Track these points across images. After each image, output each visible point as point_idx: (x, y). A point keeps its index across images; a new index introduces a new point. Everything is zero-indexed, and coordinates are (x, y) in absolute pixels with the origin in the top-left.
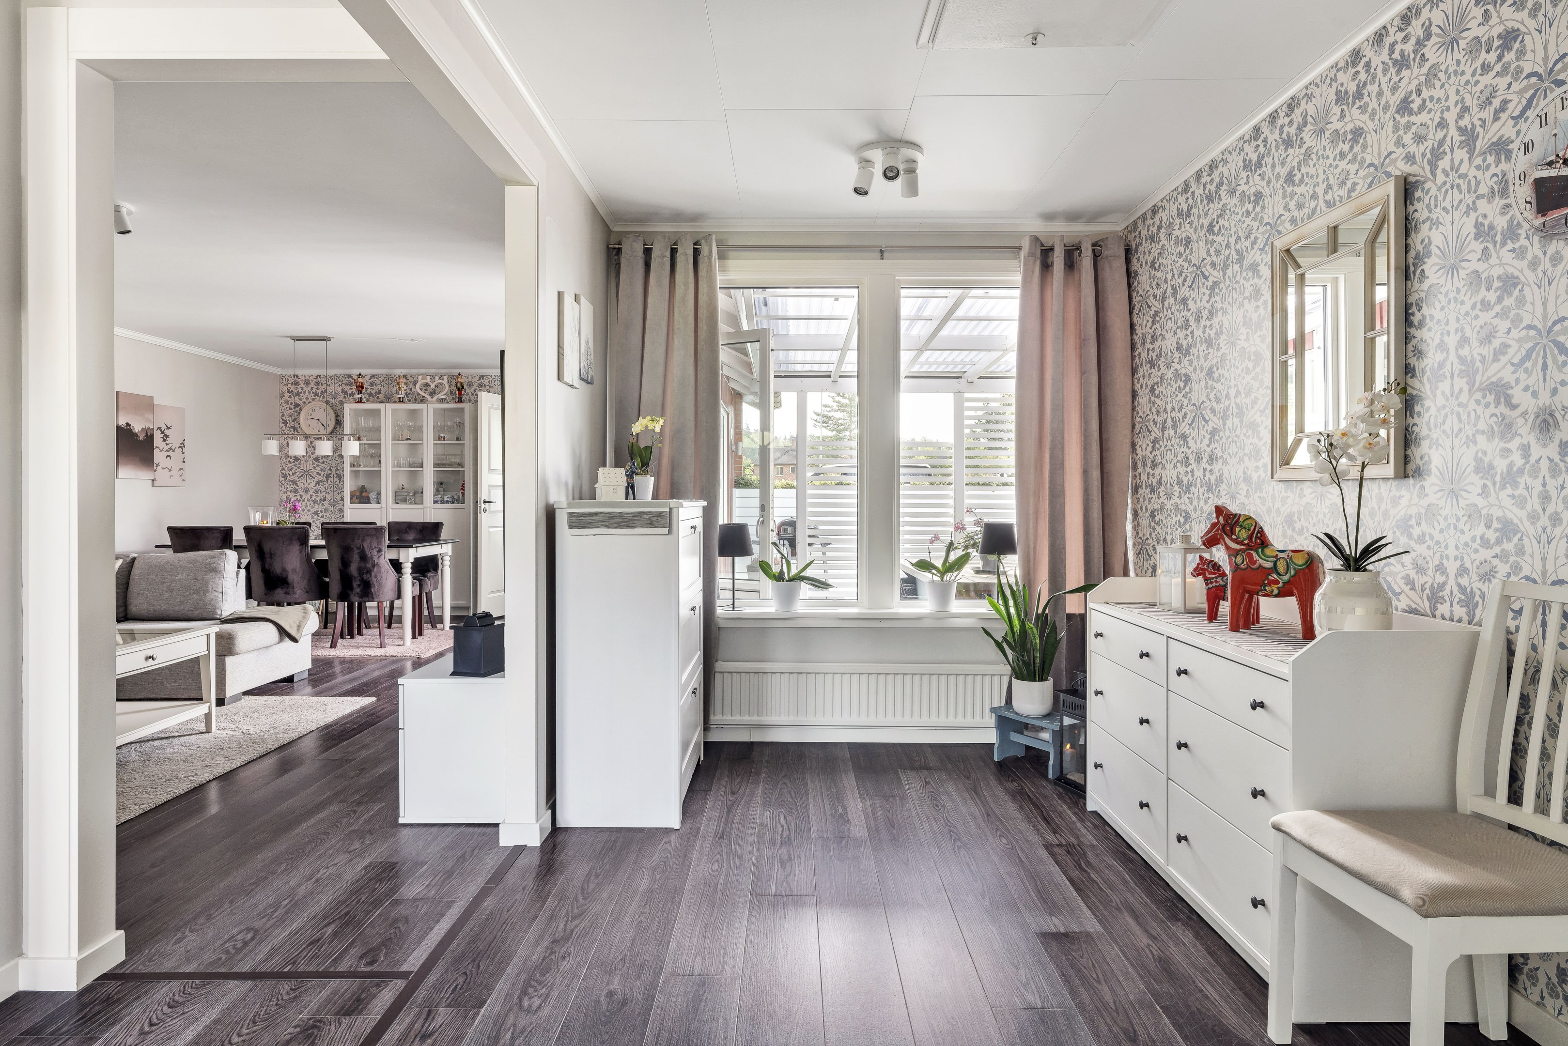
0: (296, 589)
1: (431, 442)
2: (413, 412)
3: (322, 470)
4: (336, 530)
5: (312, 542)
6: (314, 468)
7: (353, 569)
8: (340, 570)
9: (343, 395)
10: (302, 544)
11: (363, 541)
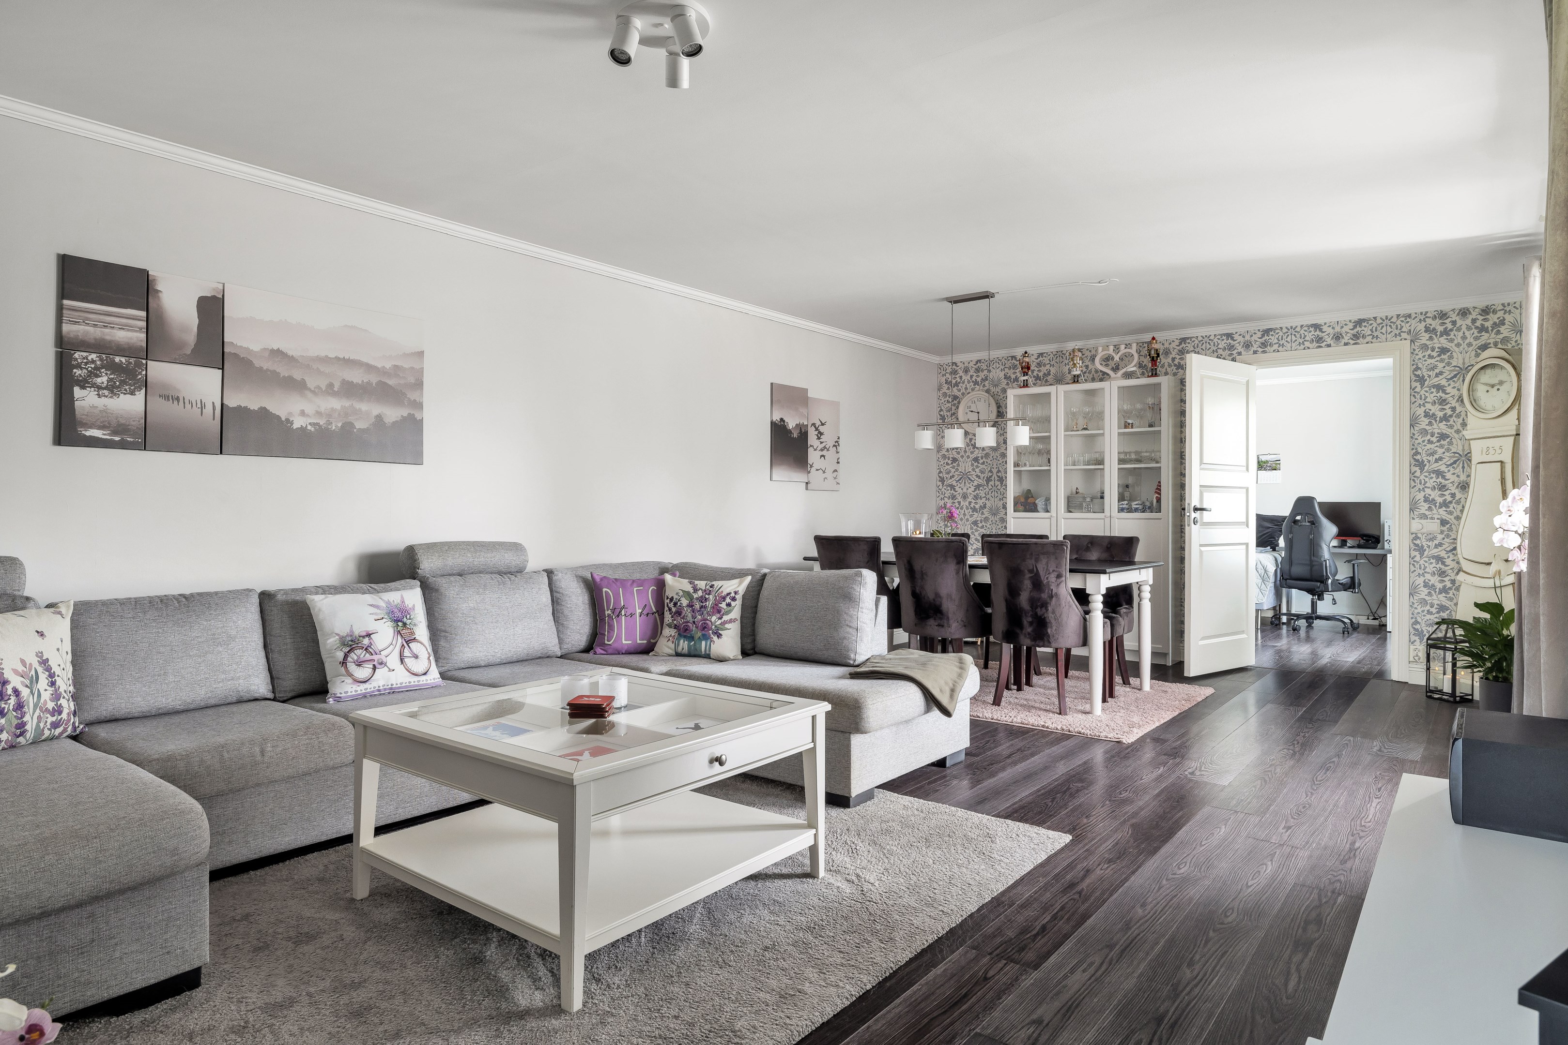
0: (951, 622)
1: (1115, 431)
2: (1091, 393)
3: (982, 472)
4: (1001, 545)
5: (971, 560)
6: (973, 470)
7: (1024, 599)
8: (1006, 600)
9: (1006, 381)
10: (958, 563)
11: (1037, 560)
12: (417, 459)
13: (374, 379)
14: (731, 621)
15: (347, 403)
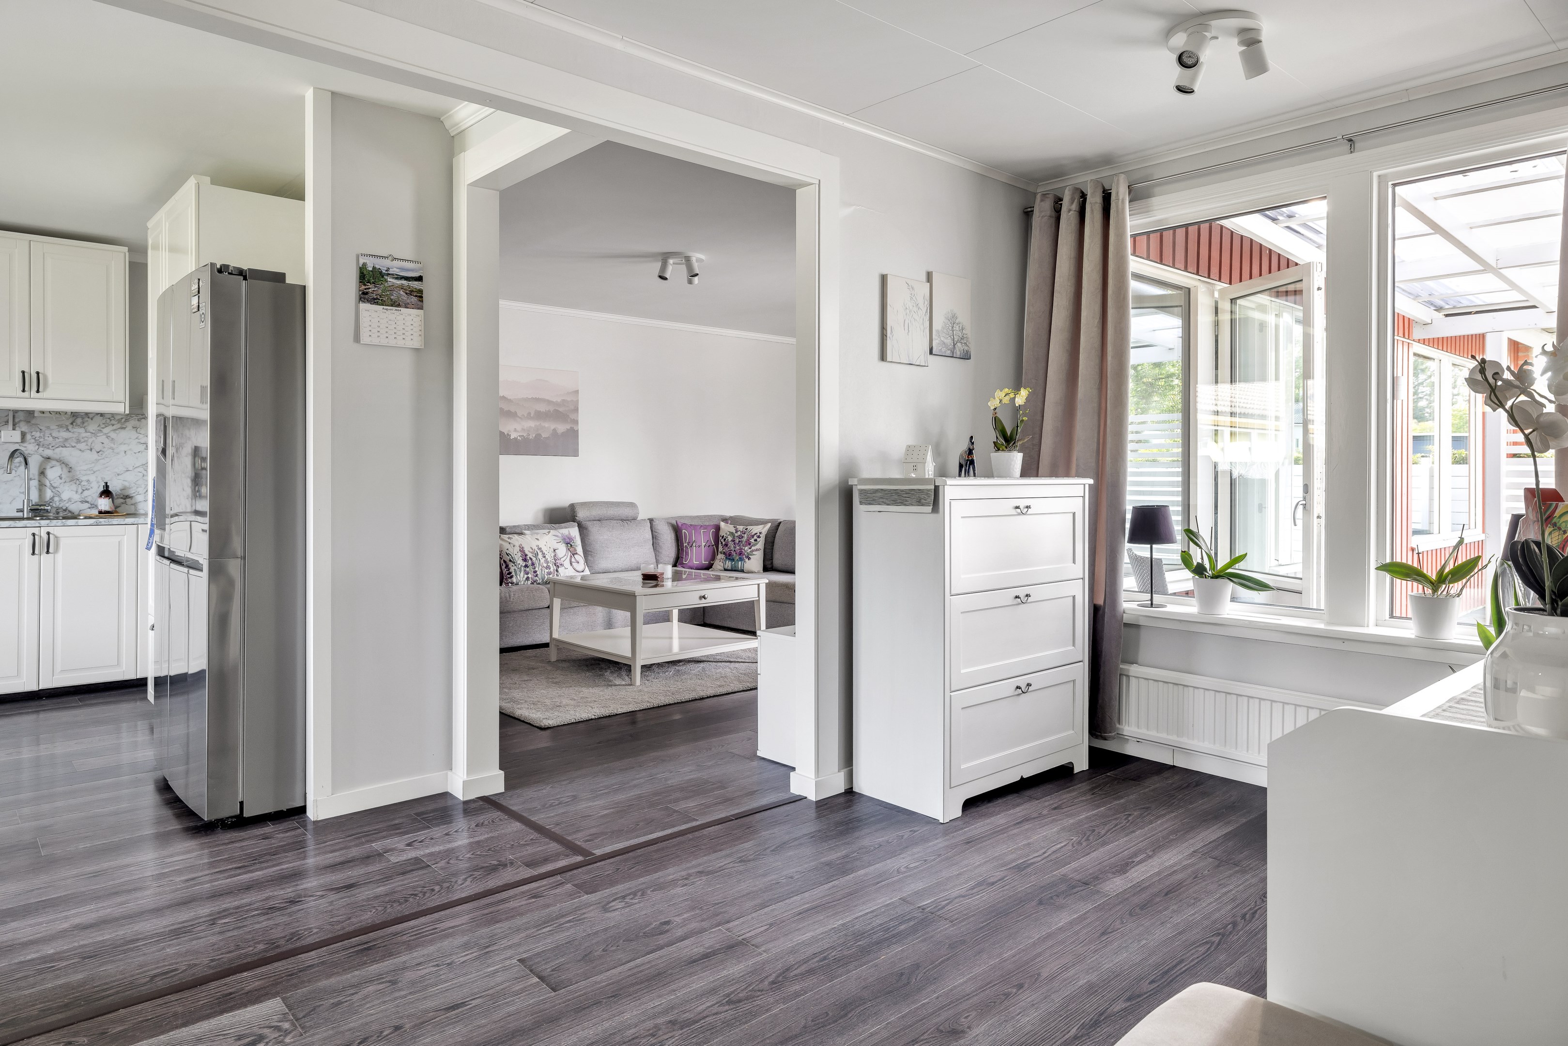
12: (575, 453)
13: (551, 408)
14: (757, 550)
15: (538, 423)
